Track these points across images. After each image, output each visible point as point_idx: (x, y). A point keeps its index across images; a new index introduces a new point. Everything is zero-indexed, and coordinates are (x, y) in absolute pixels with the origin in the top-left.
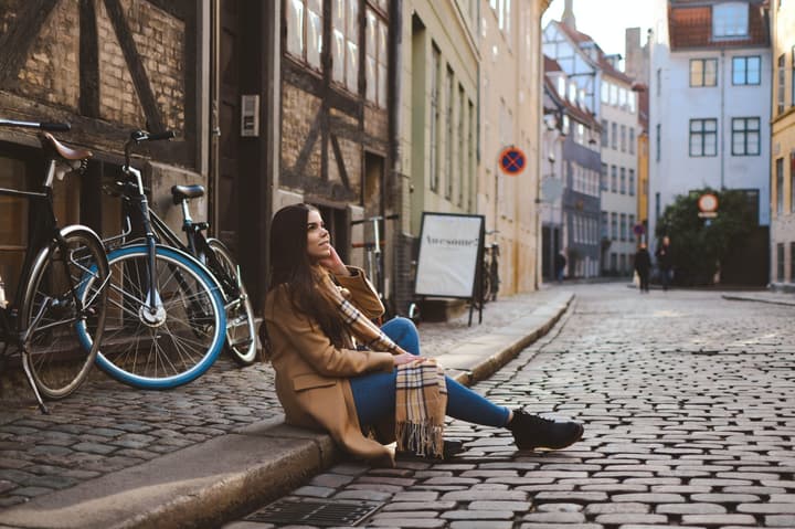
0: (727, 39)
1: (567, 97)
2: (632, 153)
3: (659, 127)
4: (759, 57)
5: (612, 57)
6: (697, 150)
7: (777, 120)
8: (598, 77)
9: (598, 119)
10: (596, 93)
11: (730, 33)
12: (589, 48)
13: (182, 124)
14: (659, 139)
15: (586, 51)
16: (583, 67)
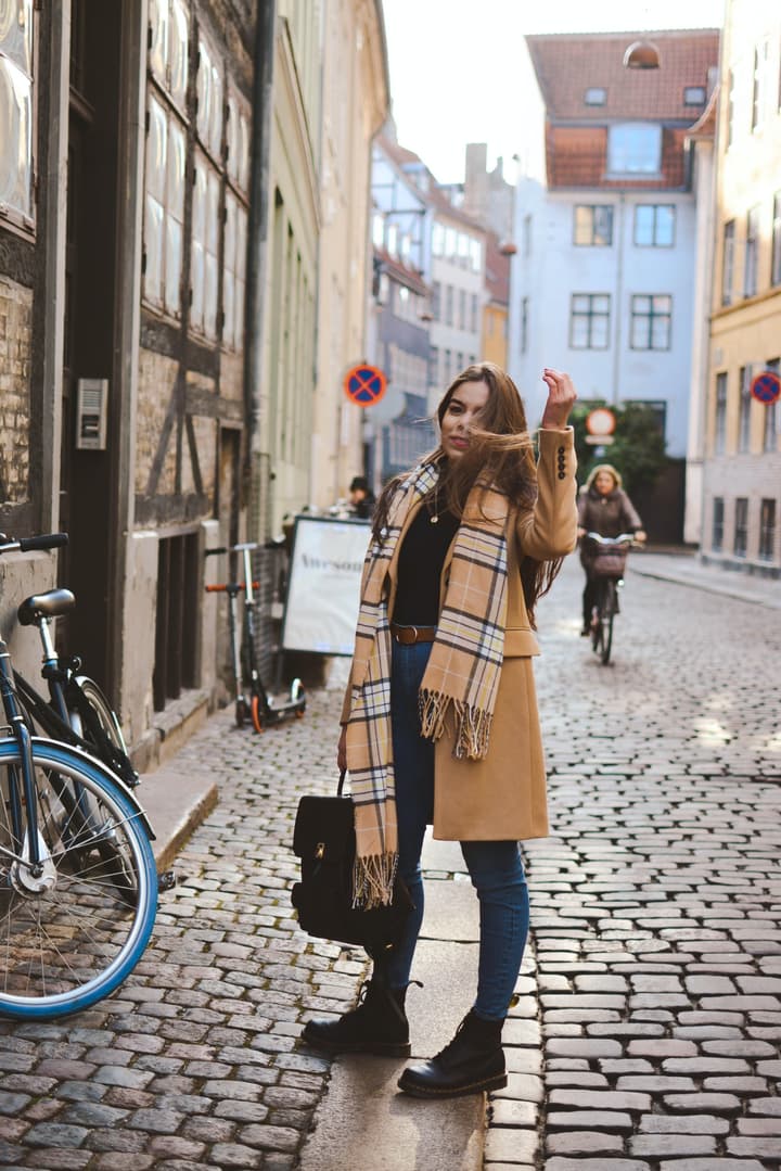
0: (629, 178)
1: (385, 245)
2: (473, 331)
3: (525, 301)
4: (673, 206)
5: (449, 188)
6: (581, 341)
7: (721, 315)
8: (429, 217)
9: (427, 280)
10: (426, 241)
11: (634, 168)
12: (416, 173)
13: (26, 471)
14: (525, 320)
15: (413, 178)
16: (407, 201)
